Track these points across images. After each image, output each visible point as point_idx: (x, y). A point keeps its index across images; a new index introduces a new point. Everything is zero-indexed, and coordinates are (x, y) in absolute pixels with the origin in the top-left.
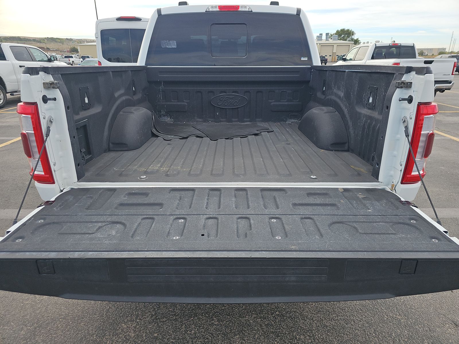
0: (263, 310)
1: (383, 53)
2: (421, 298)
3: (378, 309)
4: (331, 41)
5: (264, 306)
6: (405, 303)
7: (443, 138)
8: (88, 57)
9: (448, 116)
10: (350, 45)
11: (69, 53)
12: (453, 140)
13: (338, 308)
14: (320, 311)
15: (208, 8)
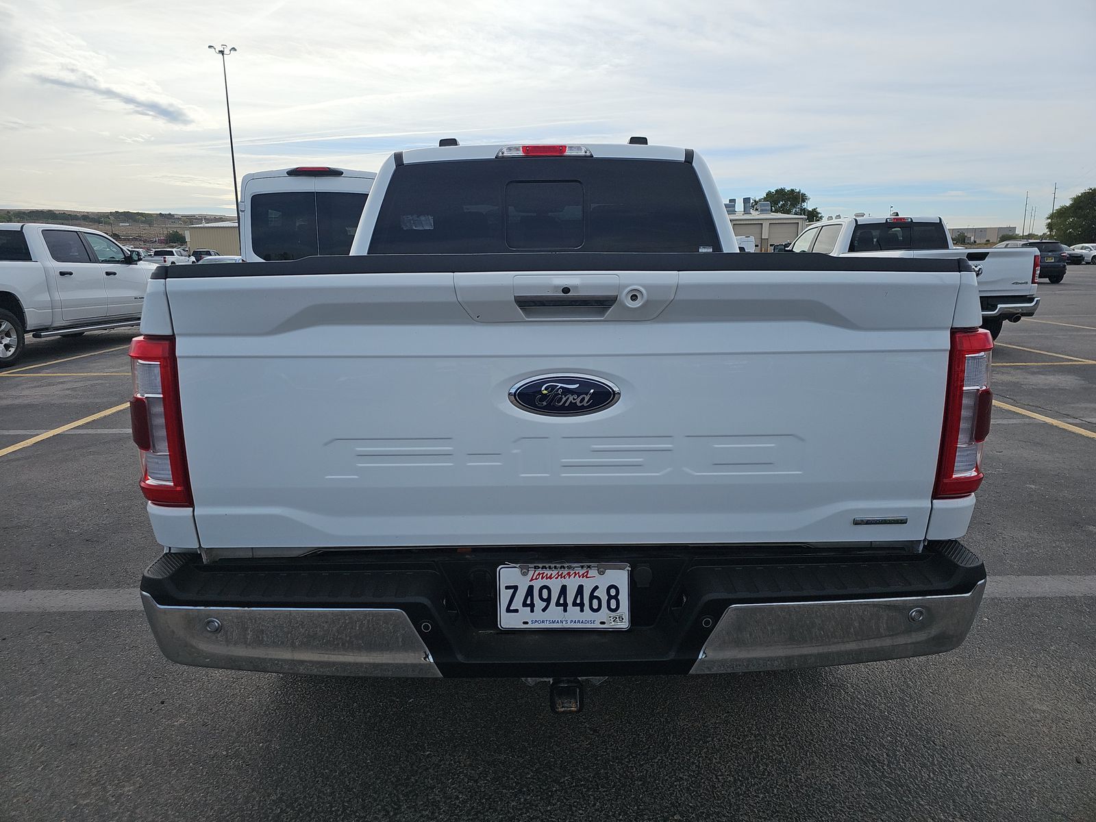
0: (643, 810)
1: (875, 240)
2: (1009, 777)
3: (911, 805)
4: (755, 214)
5: (644, 803)
6: (971, 789)
7: (1027, 420)
8: (209, 254)
9: (1034, 373)
10: (800, 222)
11: (163, 245)
12: (1052, 426)
13: (819, 804)
14: (778, 812)
15: (501, 150)
